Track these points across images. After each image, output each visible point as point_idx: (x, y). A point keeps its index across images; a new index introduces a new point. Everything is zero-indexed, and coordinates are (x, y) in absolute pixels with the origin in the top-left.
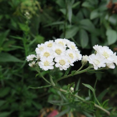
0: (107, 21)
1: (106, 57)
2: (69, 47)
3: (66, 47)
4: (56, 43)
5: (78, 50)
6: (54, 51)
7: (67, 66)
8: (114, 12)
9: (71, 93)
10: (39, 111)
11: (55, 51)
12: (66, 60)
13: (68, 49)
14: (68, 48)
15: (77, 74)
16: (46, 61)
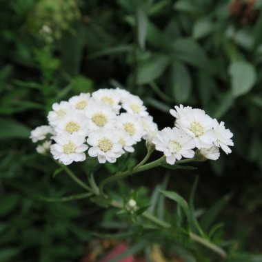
0: (232, 41)
1: (198, 133)
2: (125, 108)
3: (120, 107)
4: (94, 100)
5: (147, 113)
6: (91, 117)
7: (116, 153)
8: (244, 21)
9: (132, 212)
10: (86, 244)
11: (92, 119)
12: (115, 140)
13: (122, 114)
14: (122, 111)
15: (139, 171)
16: (67, 143)
